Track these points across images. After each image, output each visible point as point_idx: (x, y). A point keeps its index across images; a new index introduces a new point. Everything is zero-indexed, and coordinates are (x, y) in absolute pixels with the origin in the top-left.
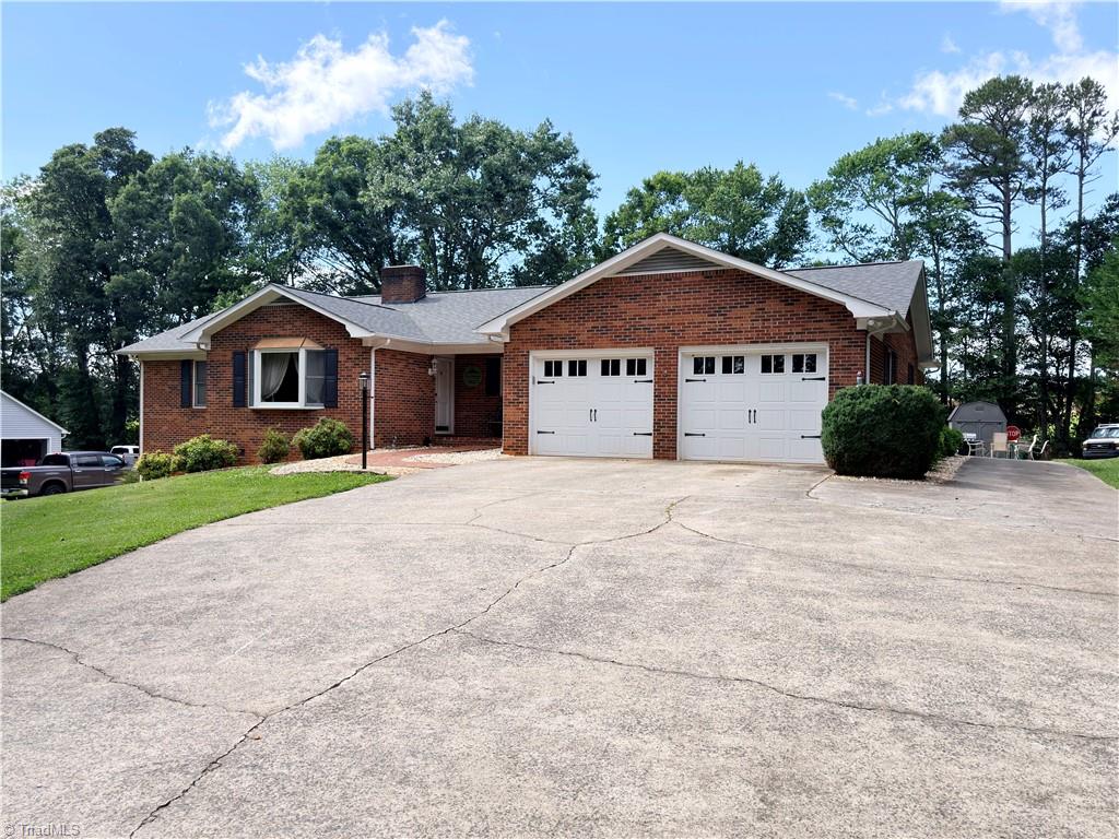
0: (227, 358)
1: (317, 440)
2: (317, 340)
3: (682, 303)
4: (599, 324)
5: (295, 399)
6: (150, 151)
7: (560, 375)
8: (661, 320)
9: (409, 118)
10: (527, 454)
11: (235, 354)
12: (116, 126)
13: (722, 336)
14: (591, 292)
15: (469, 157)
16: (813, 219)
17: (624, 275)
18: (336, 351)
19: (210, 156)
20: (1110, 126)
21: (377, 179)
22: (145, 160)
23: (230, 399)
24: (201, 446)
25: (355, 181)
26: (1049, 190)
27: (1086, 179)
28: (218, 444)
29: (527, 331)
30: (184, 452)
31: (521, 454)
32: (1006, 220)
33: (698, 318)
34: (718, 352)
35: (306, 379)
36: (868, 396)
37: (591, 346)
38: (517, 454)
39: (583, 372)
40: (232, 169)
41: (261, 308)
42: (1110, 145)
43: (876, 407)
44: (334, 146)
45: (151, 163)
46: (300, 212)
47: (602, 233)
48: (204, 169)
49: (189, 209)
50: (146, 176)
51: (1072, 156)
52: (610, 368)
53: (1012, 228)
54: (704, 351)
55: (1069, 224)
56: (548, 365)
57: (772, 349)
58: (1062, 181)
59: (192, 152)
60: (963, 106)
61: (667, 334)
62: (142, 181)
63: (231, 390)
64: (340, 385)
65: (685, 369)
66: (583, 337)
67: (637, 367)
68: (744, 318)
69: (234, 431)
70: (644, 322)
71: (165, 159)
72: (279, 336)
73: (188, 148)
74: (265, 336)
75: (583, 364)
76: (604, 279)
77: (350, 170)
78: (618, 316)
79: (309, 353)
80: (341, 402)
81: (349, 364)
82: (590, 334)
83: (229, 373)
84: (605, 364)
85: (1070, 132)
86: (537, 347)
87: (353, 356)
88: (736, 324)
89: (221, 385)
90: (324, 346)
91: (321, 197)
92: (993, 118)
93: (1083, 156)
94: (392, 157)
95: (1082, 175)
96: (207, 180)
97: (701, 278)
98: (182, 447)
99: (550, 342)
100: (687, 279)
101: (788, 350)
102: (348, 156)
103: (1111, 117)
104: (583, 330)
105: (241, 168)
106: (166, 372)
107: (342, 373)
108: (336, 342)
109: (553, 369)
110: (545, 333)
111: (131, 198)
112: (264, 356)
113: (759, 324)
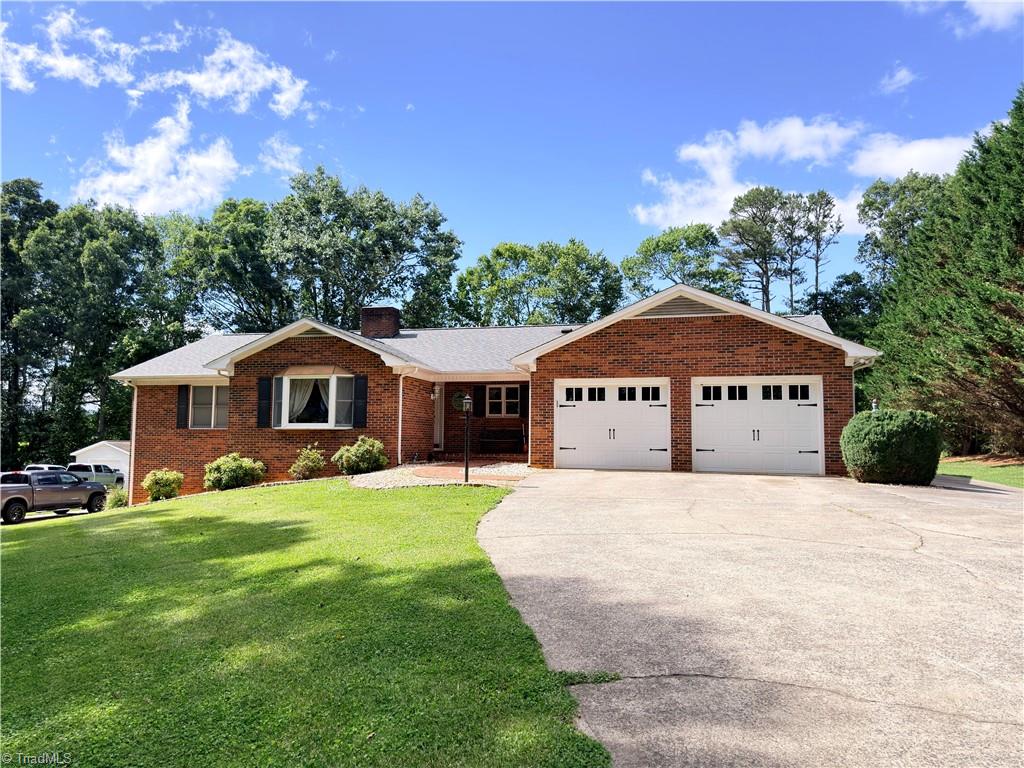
0: (251, 384)
1: (362, 458)
2: (347, 369)
3: (694, 342)
4: (620, 357)
5: (325, 420)
6: (55, 201)
7: (581, 399)
8: (677, 355)
9: (306, 187)
10: (553, 468)
11: (260, 379)
12: (23, 176)
13: (731, 369)
14: (612, 330)
15: (361, 221)
16: (626, 284)
17: (642, 318)
18: (365, 378)
19: (114, 208)
20: (834, 226)
21: (277, 235)
22: (51, 209)
23: (253, 420)
24: (233, 465)
25: (254, 235)
26: (796, 269)
27: (820, 263)
28: (247, 462)
29: (553, 364)
30: (218, 469)
31: (547, 467)
32: (765, 291)
33: (709, 354)
34: (724, 382)
35: (337, 403)
36: (891, 418)
37: (612, 375)
38: (544, 467)
39: (602, 397)
40: (133, 221)
41: (289, 338)
42: (835, 239)
43: (903, 427)
44: (232, 207)
45: (57, 213)
46: (203, 261)
47: (455, 288)
48: (109, 220)
49: (99, 255)
50: (54, 222)
51: (809, 246)
52: (626, 394)
53: (770, 297)
54: (712, 381)
55: (810, 295)
56: (569, 392)
57: (772, 381)
58: (804, 264)
59: (95, 204)
60: (732, 206)
61: (682, 367)
62: (50, 226)
63: (255, 413)
64: (369, 408)
65: (696, 395)
66: (605, 369)
67: (650, 394)
68: (750, 355)
69: (257, 450)
70: (660, 356)
71: (72, 209)
72: (306, 364)
73: (92, 201)
74: (293, 364)
75: (602, 391)
76: (624, 321)
77: (251, 227)
78: (638, 352)
79: (339, 379)
80: (370, 423)
81: (379, 390)
82: (611, 366)
83: (253, 397)
84: (622, 391)
85: (810, 229)
86: (562, 375)
87: (383, 382)
88: (743, 360)
89: (244, 408)
90: (353, 373)
91: (226, 248)
92: (755, 216)
93: (818, 247)
94: (289, 218)
95: (817, 260)
96: (113, 230)
97: (710, 321)
98: (214, 465)
99: (574, 372)
100: (699, 322)
101: (786, 381)
102: (247, 215)
103: (835, 219)
104: (605, 363)
105: (141, 219)
106: (161, 396)
107: (372, 397)
108: (365, 370)
109: (574, 394)
110: (569, 364)
111: (40, 241)
112: (293, 382)
113: (763, 360)
